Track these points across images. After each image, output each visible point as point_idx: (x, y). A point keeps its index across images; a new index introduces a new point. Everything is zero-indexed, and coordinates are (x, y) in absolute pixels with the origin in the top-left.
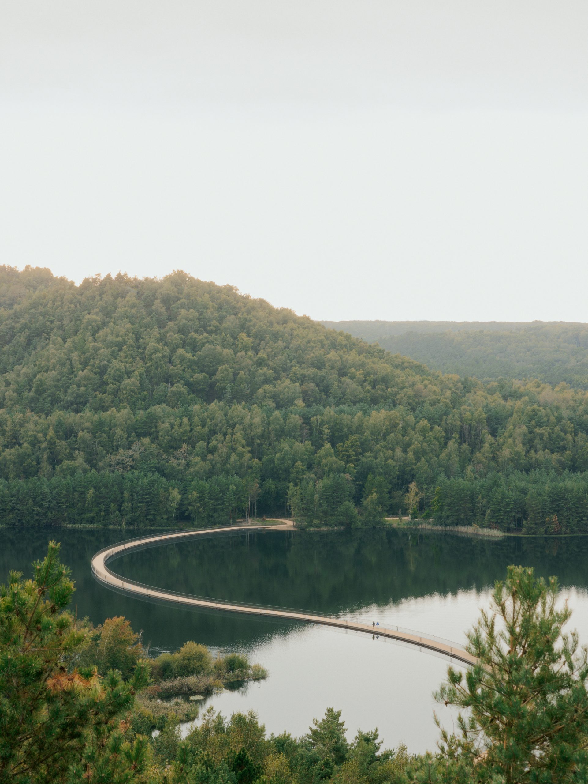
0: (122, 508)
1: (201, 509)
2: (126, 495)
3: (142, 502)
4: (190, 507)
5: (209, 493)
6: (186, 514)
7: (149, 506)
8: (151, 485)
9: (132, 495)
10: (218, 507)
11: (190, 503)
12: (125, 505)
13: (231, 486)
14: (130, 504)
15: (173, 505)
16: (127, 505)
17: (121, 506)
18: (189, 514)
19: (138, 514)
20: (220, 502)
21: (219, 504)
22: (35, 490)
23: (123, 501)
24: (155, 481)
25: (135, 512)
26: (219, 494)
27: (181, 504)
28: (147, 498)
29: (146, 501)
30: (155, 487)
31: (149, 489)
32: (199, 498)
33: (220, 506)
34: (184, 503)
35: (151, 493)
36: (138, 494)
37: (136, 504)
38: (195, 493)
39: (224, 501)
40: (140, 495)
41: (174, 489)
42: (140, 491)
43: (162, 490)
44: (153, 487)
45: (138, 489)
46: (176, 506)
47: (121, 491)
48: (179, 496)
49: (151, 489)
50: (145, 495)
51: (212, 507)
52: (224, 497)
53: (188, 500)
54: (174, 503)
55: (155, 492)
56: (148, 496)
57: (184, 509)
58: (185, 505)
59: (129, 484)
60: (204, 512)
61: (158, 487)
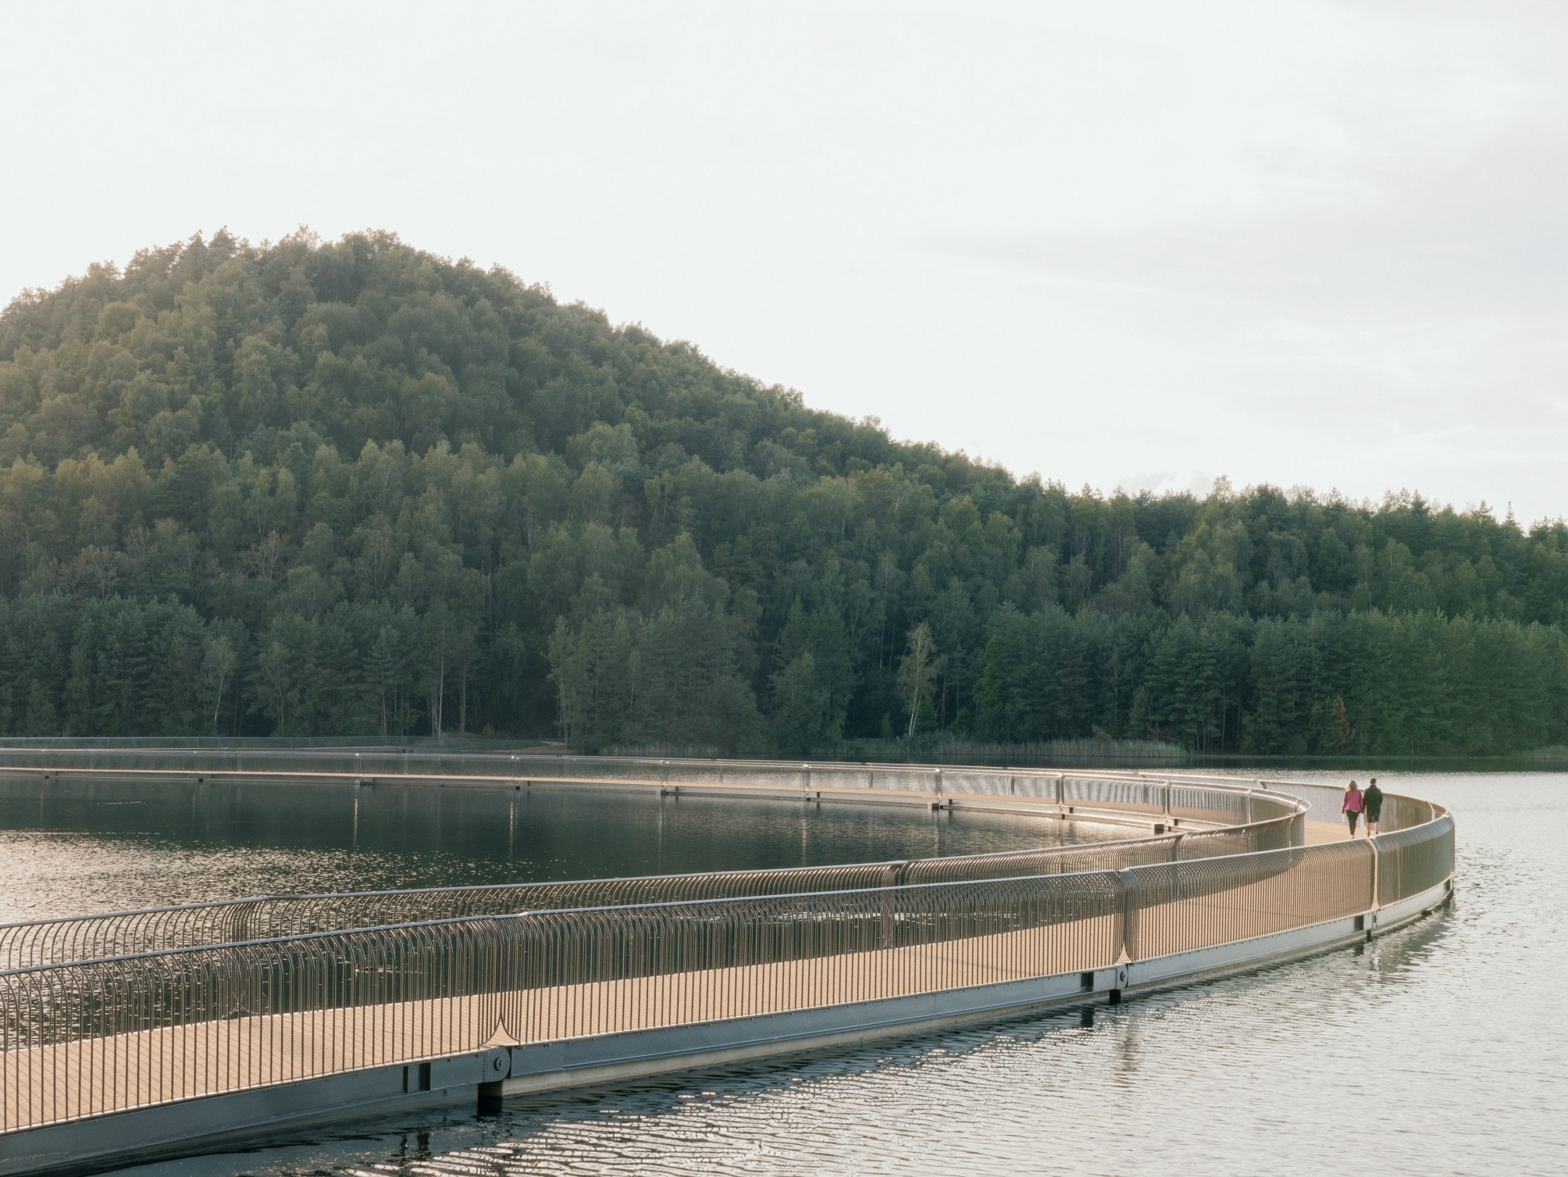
0: (65, 695)
1: (294, 696)
2: (77, 655)
3: (120, 676)
4: (260, 689)
5: (321, 647)
6: (252, 709)
7: (144, 687)
8: (154, 628)
9: (93, 657)
10: (344, 688)
11: (262, 678)
12: (73, 684)
13: (383, 630)
14: (86, 681)
15: (210, 681)
16: (77, 684)
17: (61, 689)
18: (261, 710)
19: (107, 709)
20: (352, 674)
21: (348, 681)
23: (70, 676)
24: (168, 618)
25: (100, 705)
26: (347, 651)
27: (238, 683)
28: (137, 664)
29: (134, 671)
30: (164, 633)
31: (145, 641)
32: (292, 660)
33: (351, 687)
34: (247, 679)
35: (151, 650)
36: (112, 653)
37: (105, 680)
38: (278, 649)
39: (364, 670)
40: (116, 656)
41: (217, 636)
42: (117, 645)
43: (180, 639)
44: (158, 633)
45: (111, 638)
46: (222, 687)
47: (66, 643)
48: (232, 656)
49: (151, 639)
50: (132, 656)
51: (325, 688)
52: (364, 659)
53: (257, 668)
54: (218, 677)
55: (163, 646)
56: (140, 659)
57: (245, 696)
58: (250, 683)
59: (86, 626)
60: (302, 702)
61: (171, 634)
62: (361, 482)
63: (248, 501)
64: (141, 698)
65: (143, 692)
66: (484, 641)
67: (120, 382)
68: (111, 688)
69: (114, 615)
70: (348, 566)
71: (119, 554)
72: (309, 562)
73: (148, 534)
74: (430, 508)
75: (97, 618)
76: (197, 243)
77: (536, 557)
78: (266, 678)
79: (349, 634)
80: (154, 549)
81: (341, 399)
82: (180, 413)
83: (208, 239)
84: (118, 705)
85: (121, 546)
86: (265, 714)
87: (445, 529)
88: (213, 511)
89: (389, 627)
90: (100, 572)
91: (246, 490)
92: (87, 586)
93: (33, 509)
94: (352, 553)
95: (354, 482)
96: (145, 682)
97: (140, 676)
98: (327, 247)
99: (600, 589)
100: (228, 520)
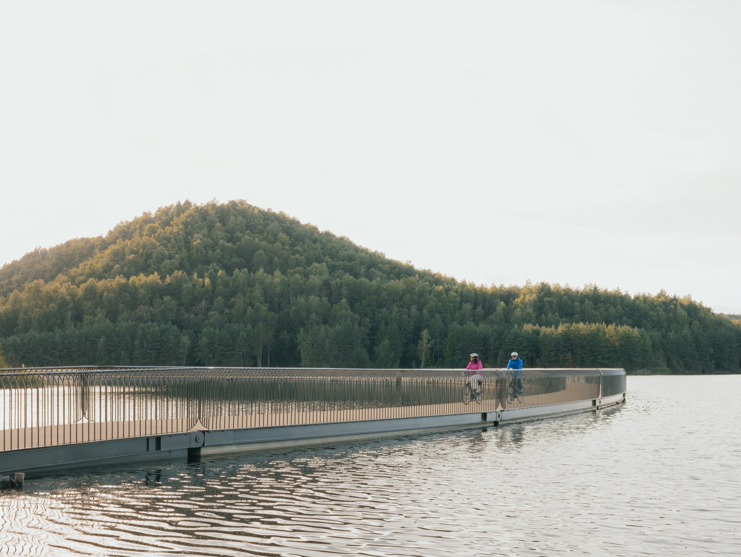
0: (133, 356)
1: (211, 356)
2: (137, 342)
3: (151, 349)
4: (199, 354)
5: (219, 339)
6: (197, 360)
7: (160, 353)
8: (163, 333)
9: (143, 343)
10: (227, 353)
11: (199, 350)
12: (135, 352)
13: (241, 333)
14: (140, 351)
15: (182, 351)
16: (137, 352)
17: (132, 354)
18: (200, 361)
19: (147, 360)
20: (231, 348)
21: (229, 351)
22: (47, 339)
23: (134, 349)
24: (167, 329)
25: (144, 359)
26: (229, 340)
27: (191, 352)
28: (158, 345)
29: (156, 348)
30: (166, 335)
31: (160, 337)
32: (209, 344)
33: (230, 352)
34: (195, 350)
35: (162, 340)
36: (149, 341)
37: (146, 351)
38: (205, 340)
39: (235, 347)
40: (150, 343)
41: (184, 335)
42: (150, 339)
43: (172, 337)
44: (164, 334)
45: (148, 336)
46: (186, 353)
47: (133, 339)
48: (189, 342)
49: (162, 337)
50: (156, 343)
51: (221, 353)
52: (234, 343)
53: (198, 346)
54: (185, 349)
55: (166, 339)
56: (158, 344)
57: (194, 356)
58: (196, 351)
59: (140, 332)
60: (213, 358)
61: (169, 335)
62: (233, 283)
63: (195, 290)
64: (159, 357)
65: (159, 355)
66: (276, 336)
67: (152, 250)
68: (148, 354)
69: (149, 329)
70: (229, 311)
71: (151, 308)
72: (215, 310)
73: (161, 301)
74: (257, 292)
75: (143, 329)
76: (179, 205)
77: (293, 308)
78: (201, 350)
79: (229, 335)
80: (163, 306)
81: (227, 256)
82: (172, 260)
83: (182, 203)
84: (151, 359)
85: (152, 305)
86: (201, 362)
87: (262, 299)
88: (183, 293)
89: (243, 332)
90: (145, 314)
91: (194, 286)
92: (140, 319)
93: (122, 293)
94: (231, 307)
95: (231, 283)
96: (160, 351)
97: (158, 349)
98: (223, 205)
99: (315, 318)
100: (188, 296)
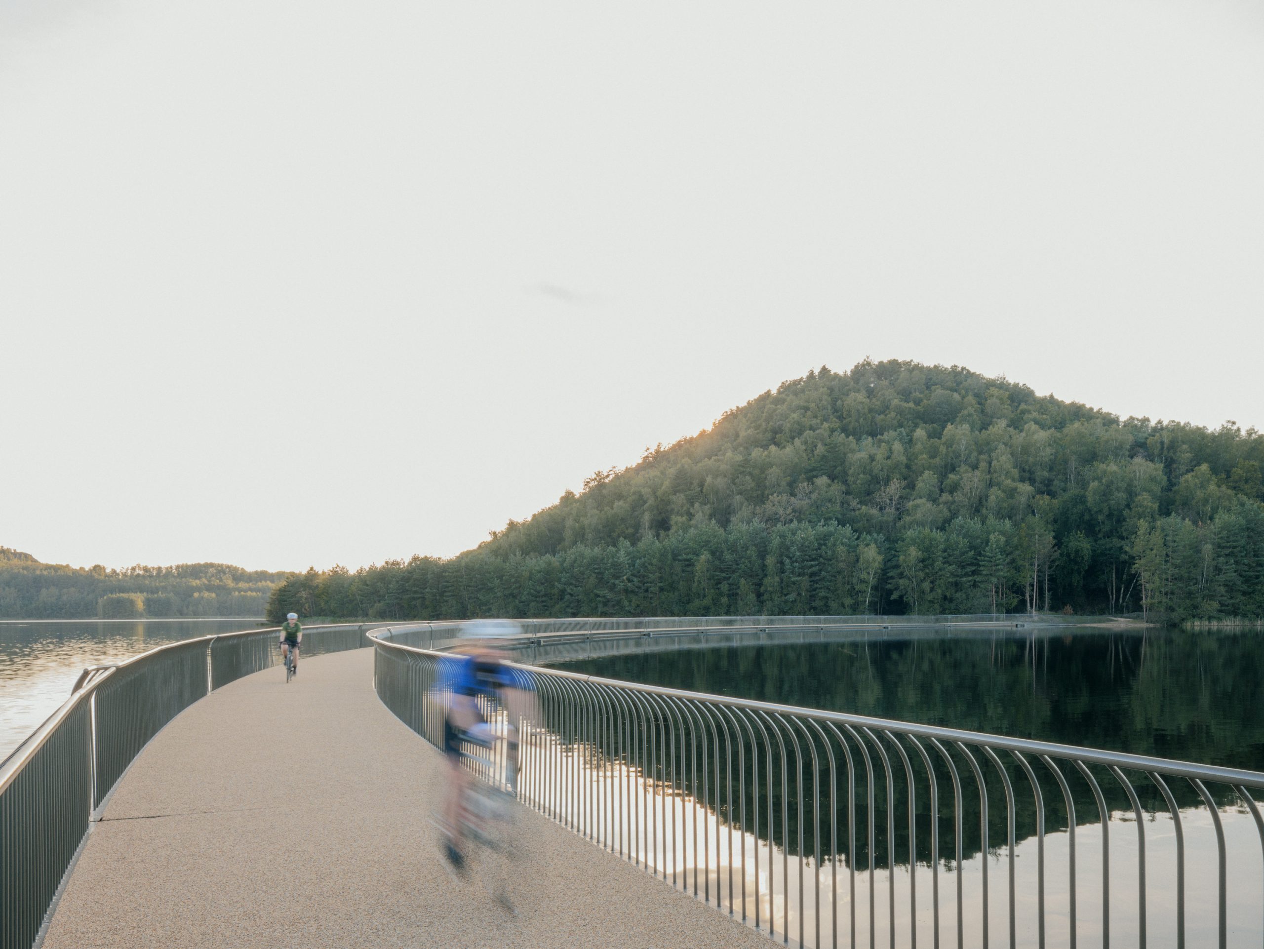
0: (762, 589)
1: (926, 585)
2: (770, 561)
3: (799, 575)
4: (901, 581)
5: (945, 551)
6: (894, 596)
7: (816, 582)
8: (822, 542)
9: (782, 563)
10: (964, 579)
11: (902, 574)
12: (768, 581)
13: (992, 537)
14: (777, 579)
15: (864, 576)
16: (773, 581)
17: (760, 585)
18: (901, 597)
19: (792, 597)
20: (969, 569)
21: (966, 575)
22: (603, 559)
23: (766, 575)
24: (830, 534)
25: (786, 595)
26: (967, 552)
27: (884, 576)
28: (812, 566)
29: (810, 571)
30: (830, 544)
31: (816, 550)
32: (923, 561)
33: (970, 578)
34: (890, 574)
35: (821, 556)
36: (794, 559)
37: (790, 577)
38: (914, 553)
39: (980, 566)
40: (796, 561)
41: (867, 545)
42: (798, 553)
43: (842, 547)
44: (825, 545)
45: (793, 549)
46: (872, 580)
47: (762, 555)
48: (880, 558)
49: (819, 549)
50: (807, 561)
51: (950, 580)
52: (978, 558)
53: (897, 567)
54: (869, 573)
55: (830, 553)
56: (813, 563)
57: (889, 586)
58: (892, 578)
59: (776, 541)
60: (932, 590)
61: (834, 545)
62: (947, 448)
63: (874, 463)
64: (815, 590)
65: (816, 586)
66: (1059, 543)
67: (781, 422)
68: (794, 583)
69: (794, 534)
70: (950, 498)
71: (793, 499)
72: (921, 498)
73: (811, 487)
74: (1003, 458)
75: (783, 536)
76: (811, 375)
77: (1094, 485)
78: (905, 574)
79: (966, 540)
80: (814, 496)
82: (817, 432)
83: (816, 372)
84: (799, 594)
85: (793, 495)
86: (905, 599)
87: (1015, 472)
88: (851, 471)
89: (996, 534)
90: (781, 512)
91: (872, 458)
92: (772, 520)
93: (738, 477)
94: (954, 488)
95: (943, 449)
96: (817, 578)
97: (812, 575)
99: (1150, 504)
100: (862, 476)
